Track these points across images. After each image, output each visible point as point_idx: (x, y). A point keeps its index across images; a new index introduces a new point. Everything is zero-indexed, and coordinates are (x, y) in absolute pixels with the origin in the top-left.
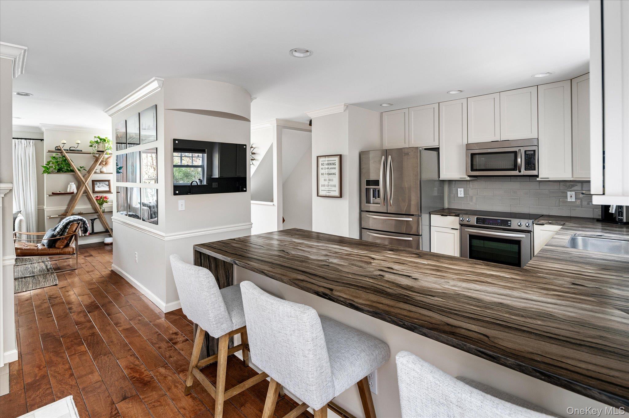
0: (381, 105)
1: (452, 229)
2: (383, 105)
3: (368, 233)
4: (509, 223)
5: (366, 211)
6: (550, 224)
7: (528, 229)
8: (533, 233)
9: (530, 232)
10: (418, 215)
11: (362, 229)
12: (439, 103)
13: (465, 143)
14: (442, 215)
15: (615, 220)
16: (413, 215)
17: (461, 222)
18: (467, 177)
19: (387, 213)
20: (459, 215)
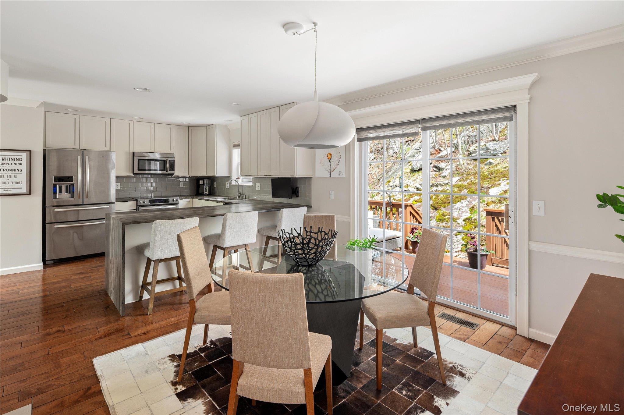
1: (131, 210)
3: (56, 226)
4: (168, 200)
5: (53, 206)
6: (186, 198)
7: (177, 202)
8: (179, 204)
9: (178, 204)
10: (114, 203)
11: (46, 225)
12: (110, 119)
13: (131, 151)
14: (123, 202)
15: (203, 194)
16: (109, 203)
17: (139, 204)
18: (132, 174)
19: (83, 205)
20: (137, 200)
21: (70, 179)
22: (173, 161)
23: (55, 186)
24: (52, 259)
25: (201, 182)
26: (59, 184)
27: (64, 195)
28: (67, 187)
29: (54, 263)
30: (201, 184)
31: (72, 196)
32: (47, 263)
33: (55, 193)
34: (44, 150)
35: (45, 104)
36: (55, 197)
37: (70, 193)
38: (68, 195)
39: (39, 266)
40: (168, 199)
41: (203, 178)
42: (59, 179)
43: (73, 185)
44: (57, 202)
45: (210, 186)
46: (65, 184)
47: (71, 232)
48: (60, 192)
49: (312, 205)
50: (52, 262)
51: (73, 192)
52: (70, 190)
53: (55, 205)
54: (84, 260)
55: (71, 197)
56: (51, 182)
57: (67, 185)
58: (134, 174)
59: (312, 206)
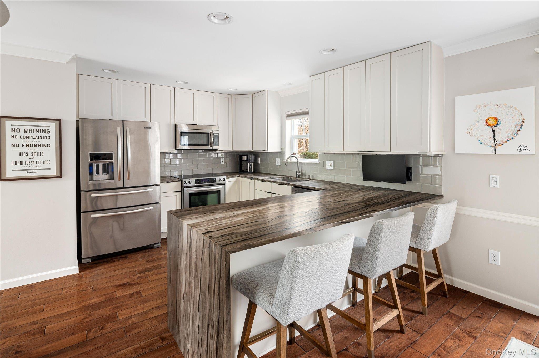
0: (103, 70)
1: (176, 192)
2: (105, 71)
3: (93, 216)
4: (215, 180)
5: (90, 191)
6: (233, 177)
7: (224, 182)
8: (226, 184)
9: (224, 184)
10: (158, 185)
11: (82, 214)
12: (150, 84)
13: (173, 123)
14: (167, 182)
15: (248, 172)
16: (153, 185)
17: (185, 185)
18: (174, 150)
19: (124, 188)
20: (181, 180)
21: (109, 156)
22: (217, 134)
23: (91, 165)
24: (90, 257)
25: (245, 158)
26: (95, 163)
27: (102, 177)
28: (105, 166)
29: (92, 261)
30: (245, 161)
31: (112, 178)
32: (84, 261)
33: (91, 174)
34: (77, 121)
35: (77, 59)
36: (92, 180)
37: (108, 173)
38: (106, 176)
39: (74, 269)
40: (215, 178)
41: (247, 154)
42: (95, 157)
43: (112, 163)
44: (94, 185)
45: (254, 162)
46: (102, 162)
47: (111, 222)
48: (97, 172)
49: (443, 194)
50: (89, 260)
51: (113, 172)
52: (108, 169)
53: (91, 189)
54: (126, 257)
55: (110, 178)
56: (86, 161)
57: (105, 163)
58: (176, 149)
59: (442, 196)
